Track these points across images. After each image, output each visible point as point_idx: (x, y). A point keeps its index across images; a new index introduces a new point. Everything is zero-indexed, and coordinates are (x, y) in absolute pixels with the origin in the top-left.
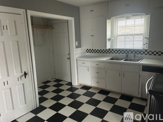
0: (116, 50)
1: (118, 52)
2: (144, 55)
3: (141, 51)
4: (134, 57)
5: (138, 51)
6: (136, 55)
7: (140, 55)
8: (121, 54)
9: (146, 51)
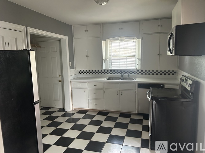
0: (111, 71)
1: (113, 72)
2: (136, 75)
3: (134, 71)
4: (129, 77)
5: (132, 71)
6: (130, 75)
7: (133, 75)
8: (116, 74)
9: (138, 71)
